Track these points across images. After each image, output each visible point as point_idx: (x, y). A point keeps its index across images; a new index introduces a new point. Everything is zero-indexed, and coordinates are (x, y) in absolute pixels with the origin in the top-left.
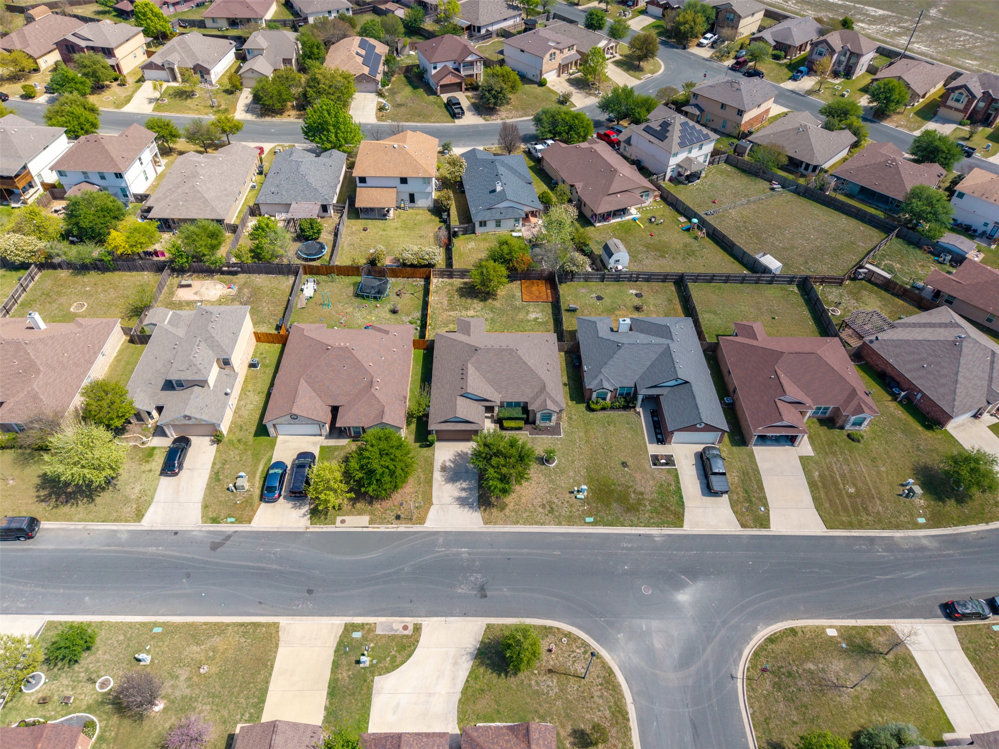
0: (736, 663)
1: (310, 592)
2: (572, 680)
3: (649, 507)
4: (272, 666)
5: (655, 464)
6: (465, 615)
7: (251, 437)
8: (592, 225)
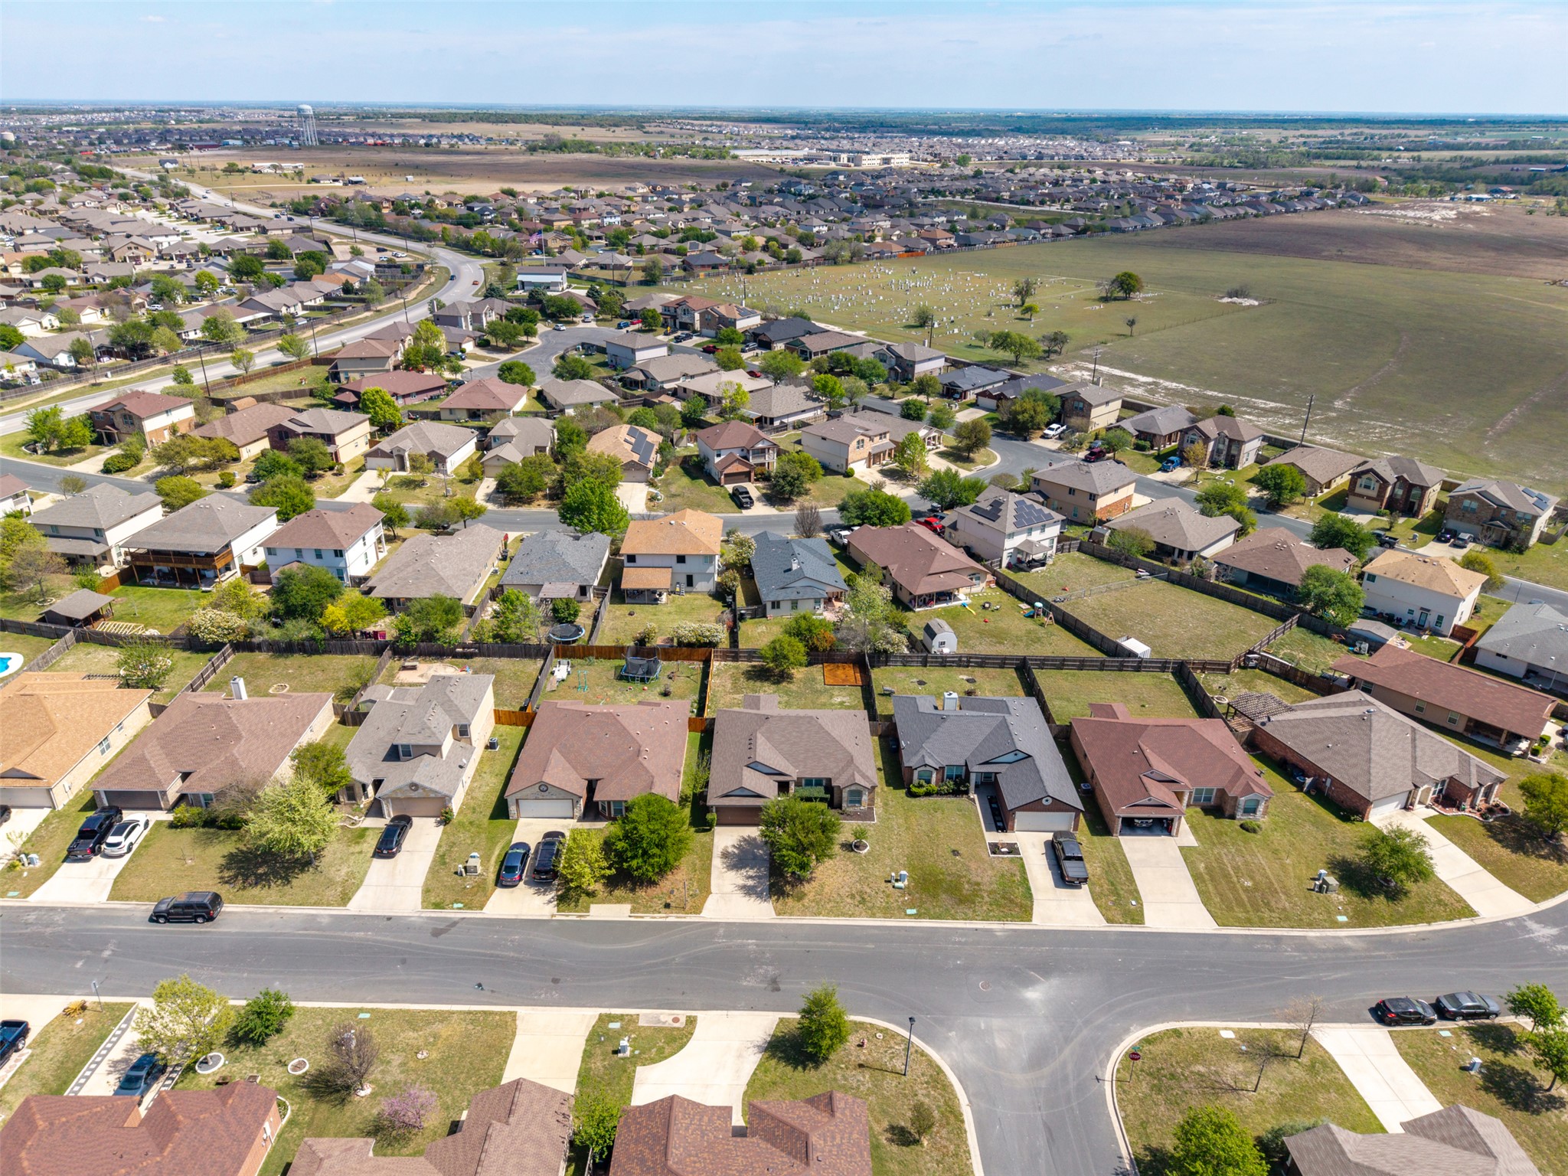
0: (1103, 1065)
1: (555, 981)
2: (889, 1076)
3: (987, 899)
4: (508, 1055)
5: (994, 853)
6: (752, 1009)
7: (486, 820)
8: (910, 610)
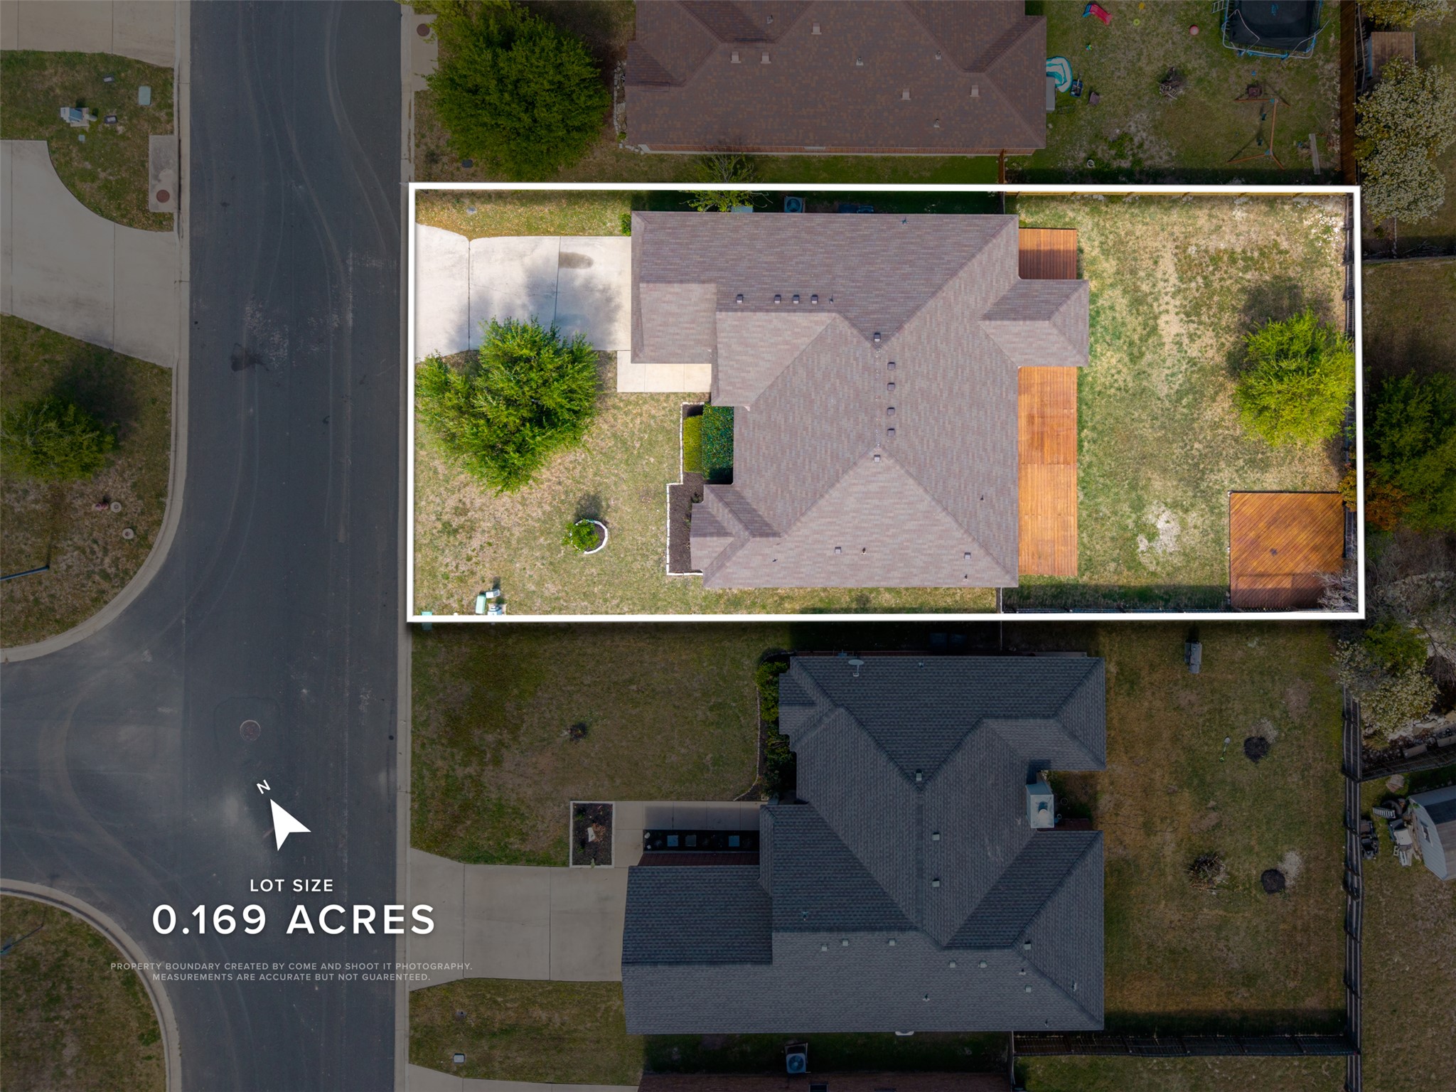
2: (42, 543)
5: (581, 810)
6: (194, 323)
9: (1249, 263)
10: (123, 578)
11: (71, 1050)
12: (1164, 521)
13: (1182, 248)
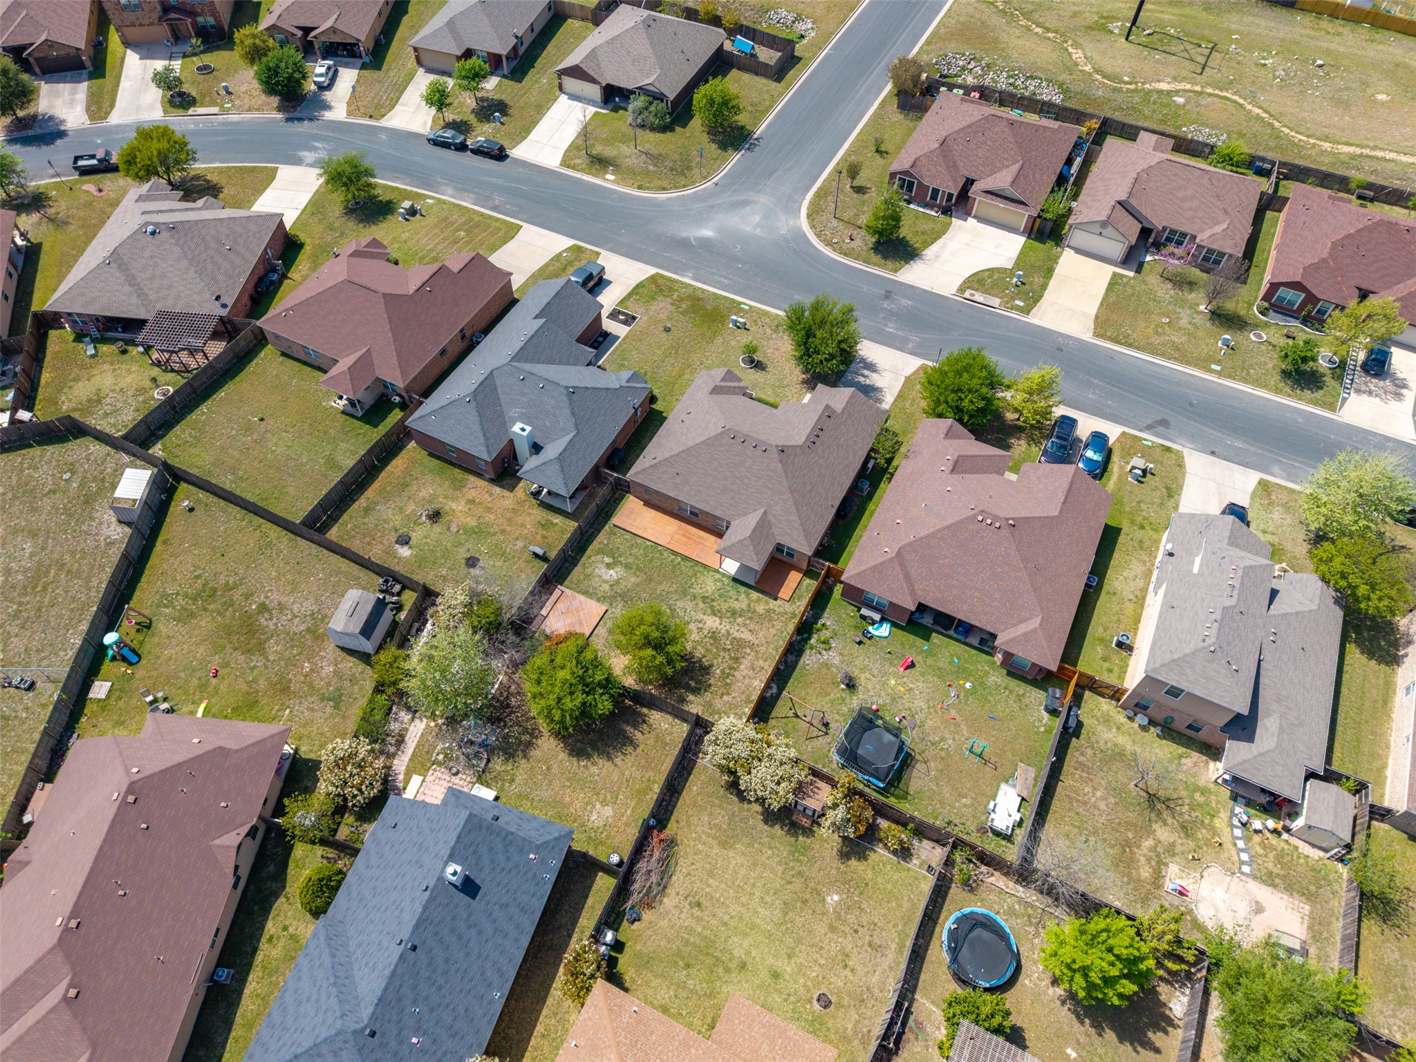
2: (846, 219)
4: (1102, 304)
9: (725, 675)
10: (818, 236)
11: (651, 168)
12: (613, 574)
13: (752, 646)
